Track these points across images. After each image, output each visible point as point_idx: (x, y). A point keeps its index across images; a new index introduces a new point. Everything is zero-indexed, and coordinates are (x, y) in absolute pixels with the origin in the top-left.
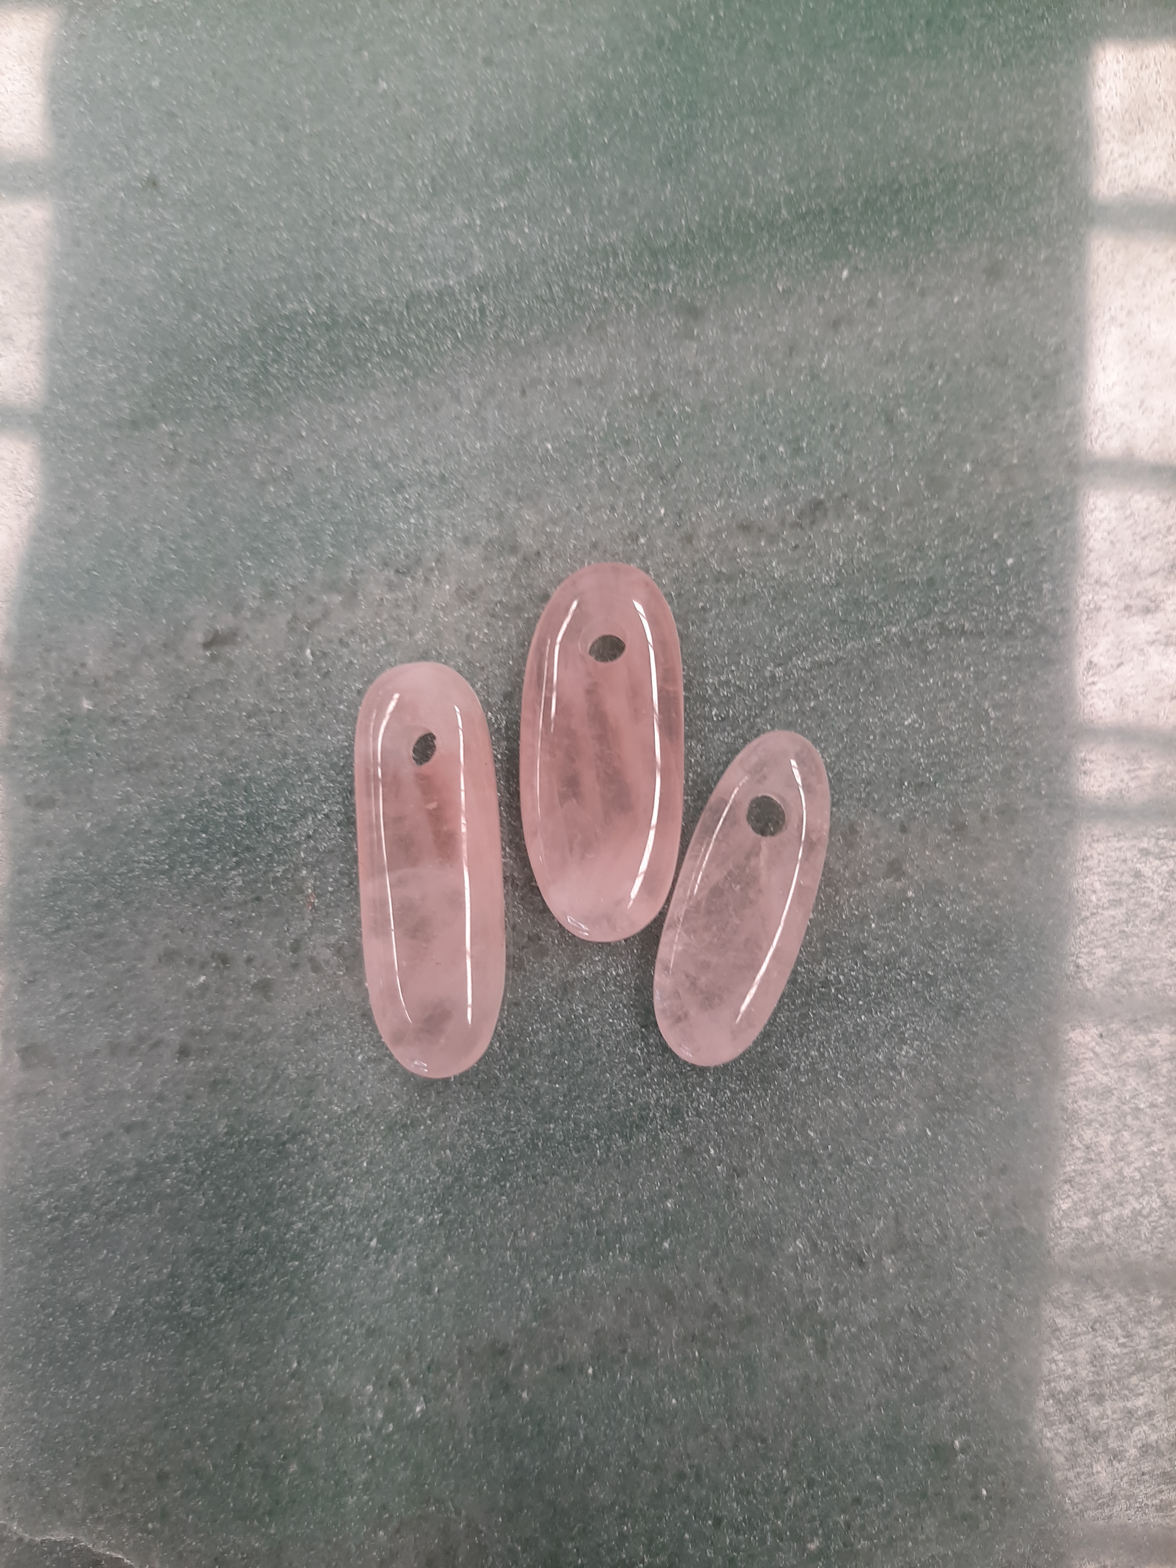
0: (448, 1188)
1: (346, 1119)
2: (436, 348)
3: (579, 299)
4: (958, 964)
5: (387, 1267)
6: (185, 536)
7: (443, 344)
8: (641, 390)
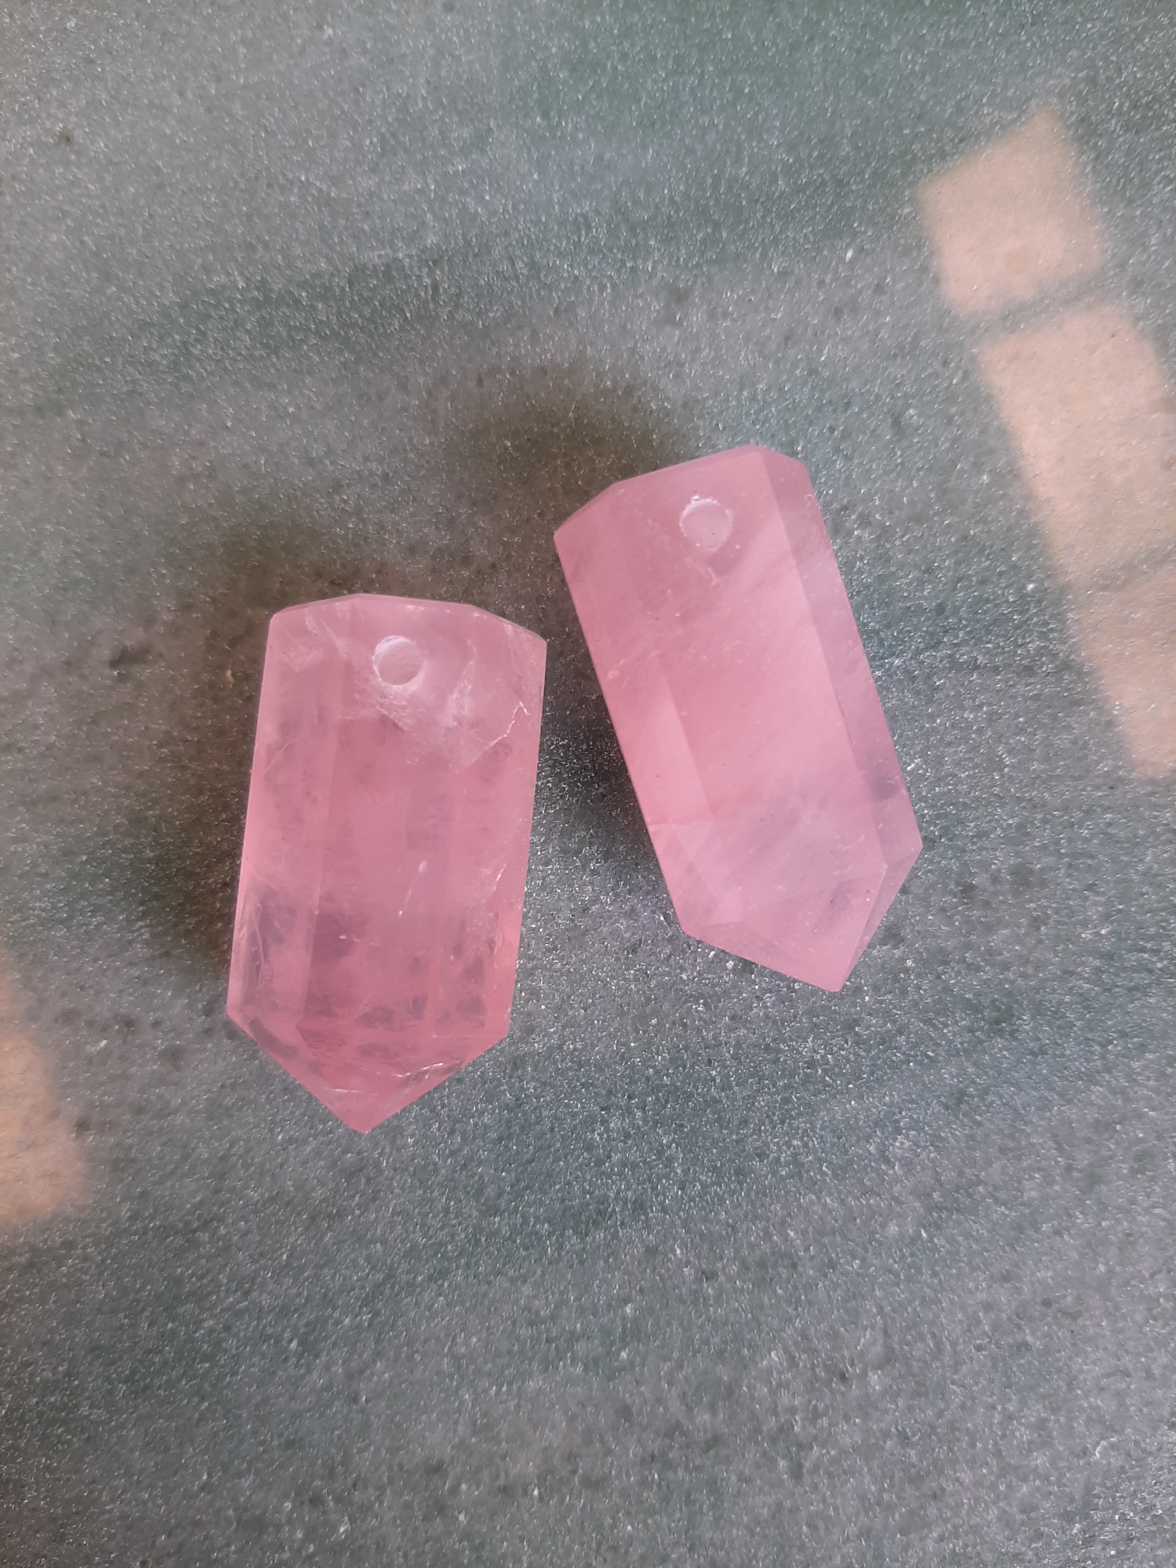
0: (378, 1287)
1: (264, 1205)
2: (381, 330)
3: (546, 276)
4: (962, 1044)
5: (309, 1371)
6: (92, 539)
7: (390, 324)
8: (615, 381)
